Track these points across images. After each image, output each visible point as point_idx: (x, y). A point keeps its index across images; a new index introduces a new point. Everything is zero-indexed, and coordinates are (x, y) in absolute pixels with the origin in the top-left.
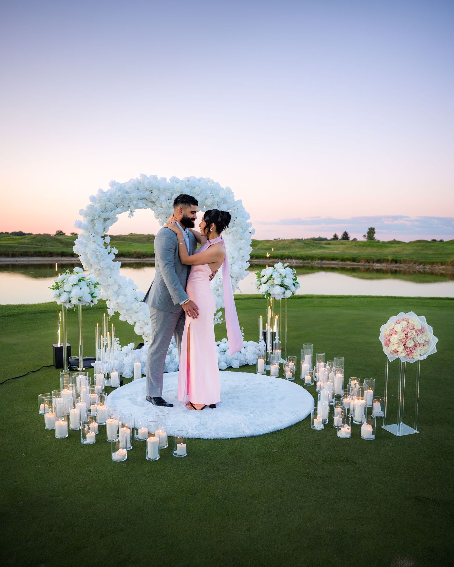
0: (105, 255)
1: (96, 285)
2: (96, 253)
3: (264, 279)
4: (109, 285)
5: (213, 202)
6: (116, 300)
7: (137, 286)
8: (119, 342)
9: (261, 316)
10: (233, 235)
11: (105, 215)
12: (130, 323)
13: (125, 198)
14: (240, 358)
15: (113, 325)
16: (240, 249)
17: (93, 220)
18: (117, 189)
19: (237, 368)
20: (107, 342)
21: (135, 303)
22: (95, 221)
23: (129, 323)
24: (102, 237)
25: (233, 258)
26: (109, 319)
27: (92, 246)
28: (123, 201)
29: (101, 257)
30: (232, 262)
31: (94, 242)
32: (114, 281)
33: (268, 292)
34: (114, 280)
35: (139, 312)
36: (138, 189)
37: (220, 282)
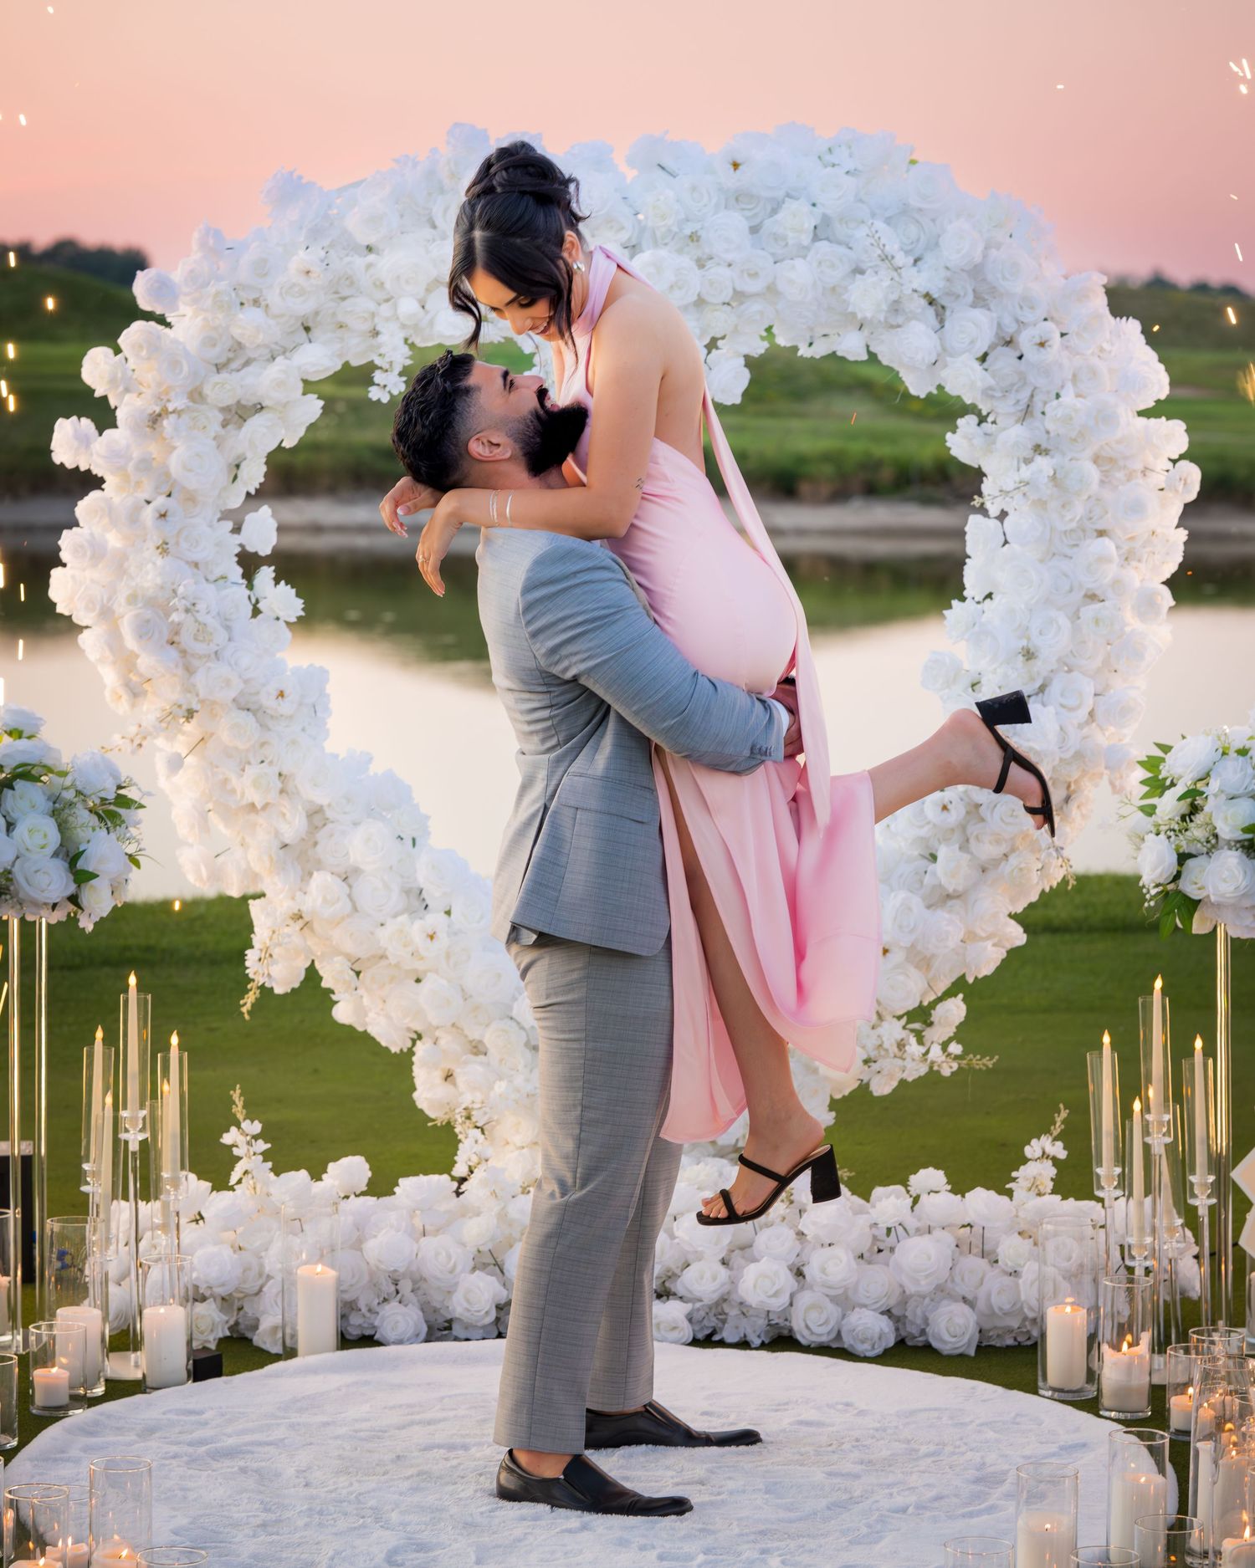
0: (228, 628)
1: (112, 807)
2: (168, 615)
3: (1169, 805)
4: (252, 807)
5: (894, 297)
6: (293, 898)
7: (428, 818)
8: (262, 1146)
9: (1106, 1039)
10: (1041, 504)
11: (225, 389)
12: (384, 1044)
13: (351, 281)
14: (989, 1296)
15: (174, 1040)
16: (1092, 597)
17: (155, 420)
18: (301, 228)
19: (961, 1355)
20: (147, 1135)
21: (403, 918)
22: (167, 424)
23: (378, 1039)
24: (226, 515)
25: (1029, 655)
26: (244, 1010)
27: (150, 573)
28: (344, 299)
29: (196, 639)
30: (1032, 679)
31: (163, 549)
32: (279, 785)
33: (1181, 887)
34: (280, 775)
35: (425, 972)
36: (434, 227)
37: (945, 808)
